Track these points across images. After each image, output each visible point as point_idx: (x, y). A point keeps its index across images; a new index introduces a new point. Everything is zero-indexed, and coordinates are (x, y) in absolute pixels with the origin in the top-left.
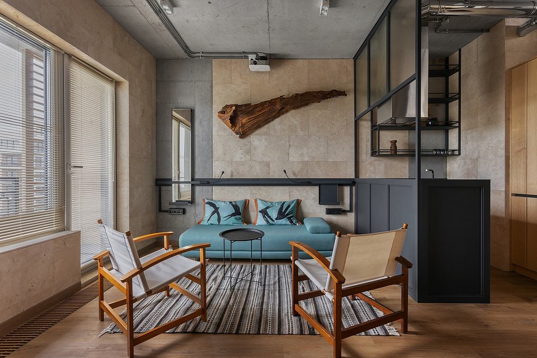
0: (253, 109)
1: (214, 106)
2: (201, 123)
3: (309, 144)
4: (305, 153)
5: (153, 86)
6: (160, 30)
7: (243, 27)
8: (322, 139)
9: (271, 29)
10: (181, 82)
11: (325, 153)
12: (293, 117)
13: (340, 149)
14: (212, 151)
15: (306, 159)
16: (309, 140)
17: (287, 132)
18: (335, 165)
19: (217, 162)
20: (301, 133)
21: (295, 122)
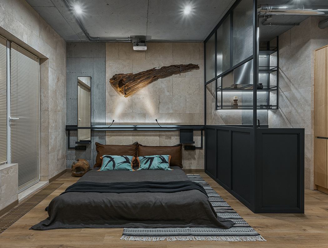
0: (134, 77)
1: (107, 75)
2: (97, 86)
3: (173, 101)
4: (170, 107)
5: (64, 61)
6: (71, 23)
7: (129, 20)
8: (182, 98)
9: (148, 22)
10: (84, 58)
11: (184, 107)
12: (162, 82)
13: (195, 104)
14: (105, 106)
15: (171, 111)
16: (173, 99)
17: (158, 93)
18: (191, 116)
19: (109, 114)
20: (168, 94)
21: (163, 86)
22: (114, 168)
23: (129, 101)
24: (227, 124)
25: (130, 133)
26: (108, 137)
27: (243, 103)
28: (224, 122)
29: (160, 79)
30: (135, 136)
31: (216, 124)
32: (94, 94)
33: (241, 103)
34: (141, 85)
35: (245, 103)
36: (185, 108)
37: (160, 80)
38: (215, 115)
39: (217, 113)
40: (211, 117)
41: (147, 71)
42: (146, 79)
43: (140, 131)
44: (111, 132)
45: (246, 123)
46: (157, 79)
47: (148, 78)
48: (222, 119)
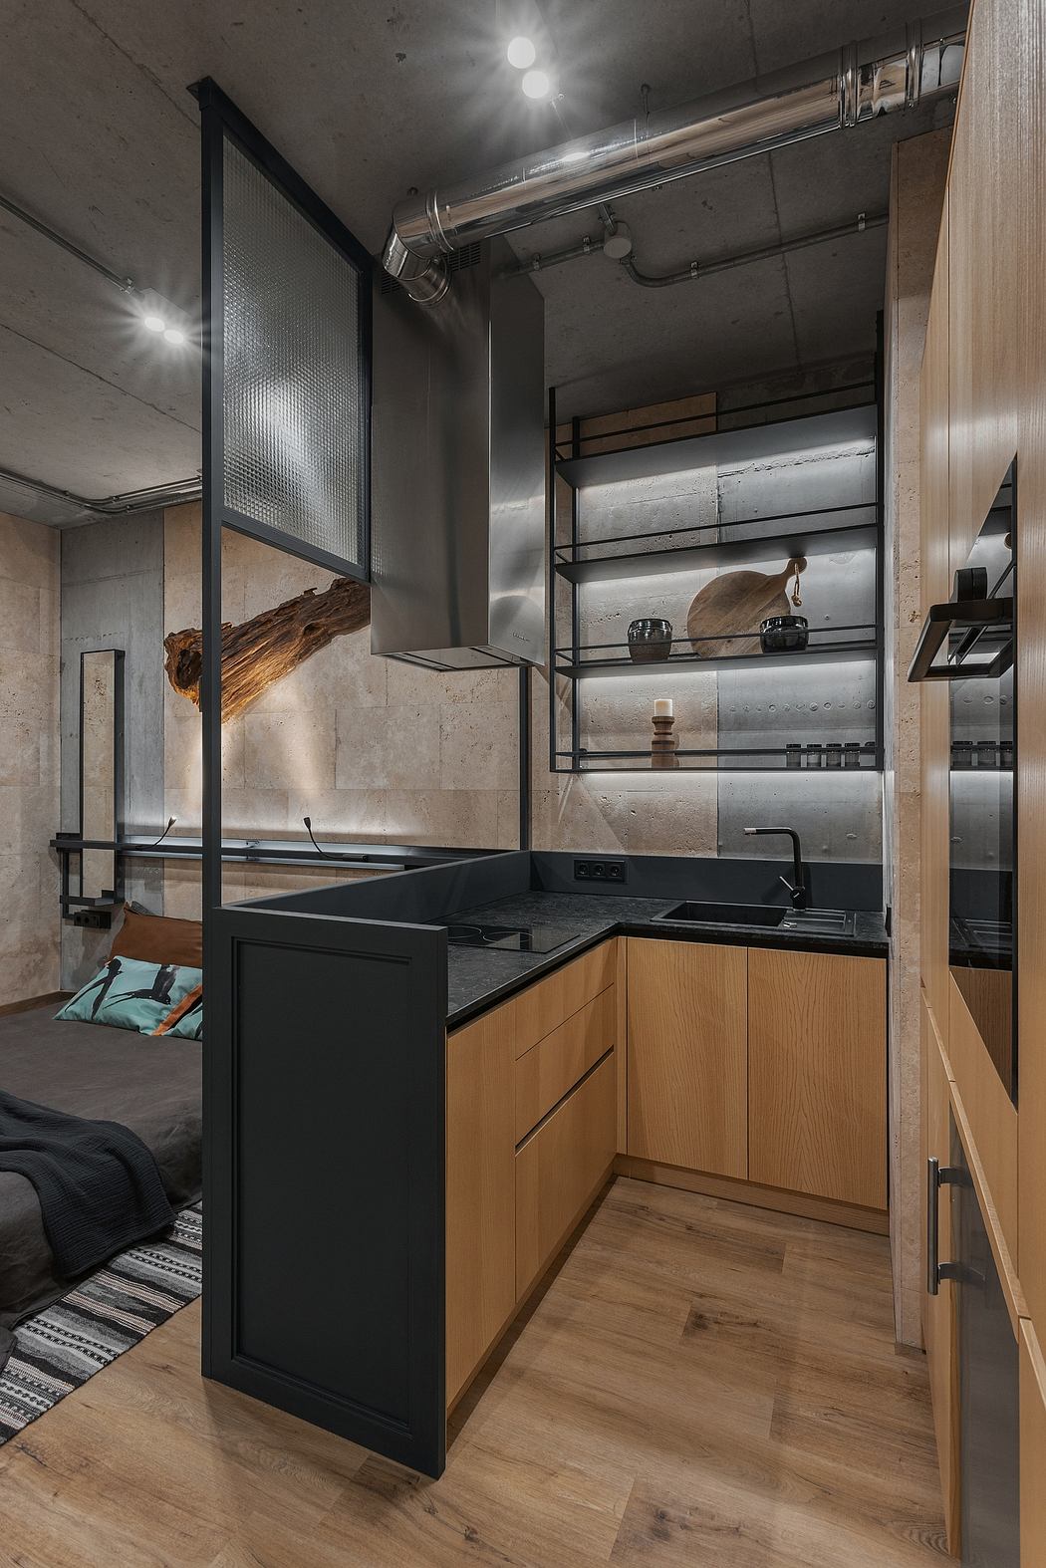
0: (237, 638)
3: (390, 735)
4: (378, 762)
5: (42, 600)
8: (425, 720)
10: (107, 578)
11: (433, 763)
12: (346, 651)
13: (477, 748)
14: (162, 762)
15: (381, 782)
16: (390, 723)
17: (331, 700)
18: (464, 801)
19: (174, 792)
20: (367, 701)
21: (352, 667)
22: (94, 1013)
23: (233, 738)
24: (635, 848)
25: (236, 873)
26: (172, 882)
27: (722, 735)
28: (621, 840)
29: (340, 638)
30: (252, 884)
31: (578, 845)
32: (133, 715)
33: (713, 735)
34: (261, 669)
35: (733, 734)
36: (437, 768)
37: (340, 641)
38: (575, 799)
39: (582, 788)
40: (556, 808)
41: (282, 608)
42: (274, 644)
43: (271, 868)
44: (178, 863)
45: (742, 850)
46: (327, 638)
47: (286, 637)
48: (610, 823)
